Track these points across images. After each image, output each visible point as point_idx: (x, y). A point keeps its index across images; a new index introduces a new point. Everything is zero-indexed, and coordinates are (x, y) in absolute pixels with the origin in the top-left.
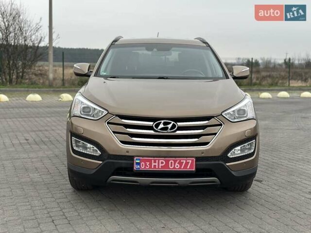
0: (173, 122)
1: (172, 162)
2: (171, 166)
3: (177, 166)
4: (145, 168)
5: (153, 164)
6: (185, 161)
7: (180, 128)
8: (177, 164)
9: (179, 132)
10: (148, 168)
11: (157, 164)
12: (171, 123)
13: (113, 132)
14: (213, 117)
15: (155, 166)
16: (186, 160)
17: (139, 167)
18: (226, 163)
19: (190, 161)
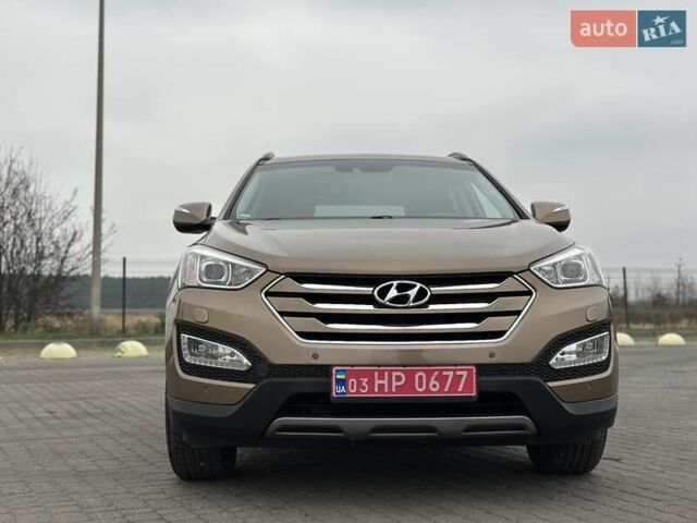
0: (419, 285)
1: (421, 377)
2: (421, 386)
3: (434, 386)
4: (357, 392)
5: (377, 382)
6: (451, 373)
7: (437, 299)
8: (433, 382)
9: (433, 308)
10: (364, 393)
11: (385, 382)
12: (415, 286)
13: (280, 313)
14: (509, 274)
15: (381, 386)
16: (455, 371)
17: (343, 390)
18: (548, 381)
19: (465, 373)
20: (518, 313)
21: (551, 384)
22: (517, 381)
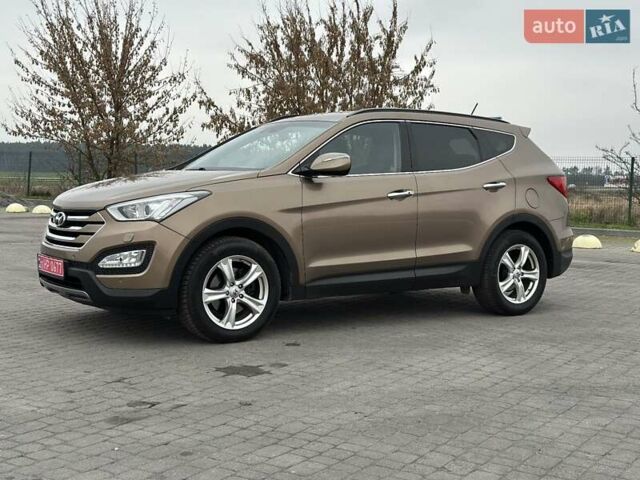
1: (52, 264)
8: (54, 267)
11: (46, 264)
12: (61, 215)
14: (95, 211)
16: (59, 262)
18: (97, 274)
19: (61, 264)
20: (92, 234)
21: (98, 276)
22: (82, 273)
